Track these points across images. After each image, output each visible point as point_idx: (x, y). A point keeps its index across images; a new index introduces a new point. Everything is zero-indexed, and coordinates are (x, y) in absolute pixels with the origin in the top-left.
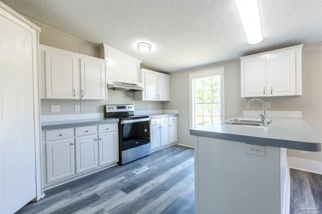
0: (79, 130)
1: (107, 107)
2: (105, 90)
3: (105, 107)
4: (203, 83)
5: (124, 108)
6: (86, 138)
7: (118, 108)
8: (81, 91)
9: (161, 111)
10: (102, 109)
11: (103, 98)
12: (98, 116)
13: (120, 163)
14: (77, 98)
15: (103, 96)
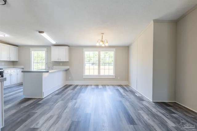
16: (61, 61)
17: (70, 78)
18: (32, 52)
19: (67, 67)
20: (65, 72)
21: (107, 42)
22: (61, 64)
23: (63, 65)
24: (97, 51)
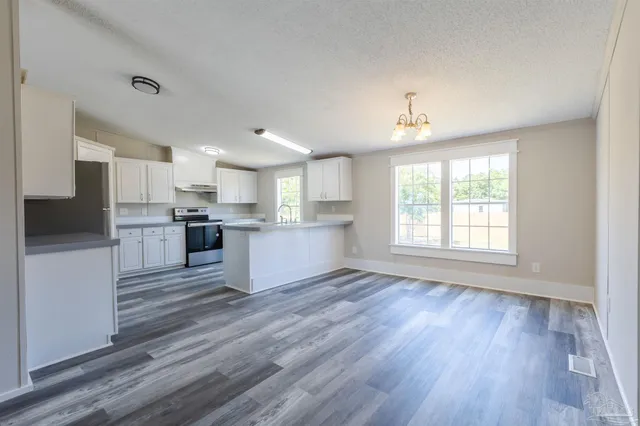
0: (147, 231)
1: (176, 210)
2: (172, 193)
3: (174, 210)
4: (288, 183)
5: (197, 211)
6: (153, 239)
7: (189, 211)
8: (148, 195)
9: (249, 215)
10: (171, 212)
11: (171, 201)
12: (166, 219)
13: (187, 265)
14: (144, 201)
15: (170, 199)
16: (328, 199)
17: (355, 250)
18: (279, 180)
19: (348, 218)
20: (342, 231)
21: (427, 123)
22: (333, 208)
23: (338, 212)
24: (434, 160)
